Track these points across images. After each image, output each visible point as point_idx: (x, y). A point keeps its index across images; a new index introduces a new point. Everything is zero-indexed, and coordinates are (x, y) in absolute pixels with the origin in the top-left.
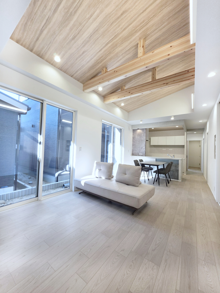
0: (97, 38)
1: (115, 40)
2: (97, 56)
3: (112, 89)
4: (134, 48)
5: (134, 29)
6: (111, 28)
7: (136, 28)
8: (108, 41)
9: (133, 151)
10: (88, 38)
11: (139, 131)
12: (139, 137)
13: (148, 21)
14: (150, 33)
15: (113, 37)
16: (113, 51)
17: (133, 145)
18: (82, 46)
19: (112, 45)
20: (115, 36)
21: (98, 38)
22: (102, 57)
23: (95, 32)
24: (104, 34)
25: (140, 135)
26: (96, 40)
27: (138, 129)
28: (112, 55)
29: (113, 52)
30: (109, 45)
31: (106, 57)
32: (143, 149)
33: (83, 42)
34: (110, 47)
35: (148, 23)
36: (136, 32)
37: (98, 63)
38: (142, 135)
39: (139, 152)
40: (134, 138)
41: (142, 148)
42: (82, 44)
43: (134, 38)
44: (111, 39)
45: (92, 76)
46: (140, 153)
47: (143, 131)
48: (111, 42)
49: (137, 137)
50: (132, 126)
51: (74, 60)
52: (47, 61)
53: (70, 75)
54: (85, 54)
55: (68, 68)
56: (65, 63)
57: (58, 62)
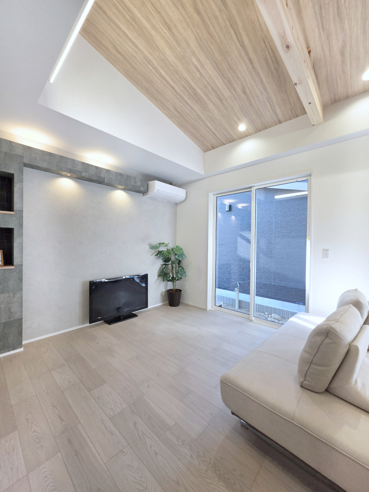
0: (228, 66)
8: (238, 44)
10: (225, 80)
15: (232, 32)
18: (234, 93)
22: (266, 59)
23: (218, 68)
24: (224, 51)
26: (231, 68)
33: (228, 88)
42: (230, 91)
44: (236, 36)
48: (241, 36)
51: (251, 110)
52: (240, 138)
53: (276, 124)
54: (247, 90)
55: (262, 122)
56: (251, 122)
57: (246, 129)
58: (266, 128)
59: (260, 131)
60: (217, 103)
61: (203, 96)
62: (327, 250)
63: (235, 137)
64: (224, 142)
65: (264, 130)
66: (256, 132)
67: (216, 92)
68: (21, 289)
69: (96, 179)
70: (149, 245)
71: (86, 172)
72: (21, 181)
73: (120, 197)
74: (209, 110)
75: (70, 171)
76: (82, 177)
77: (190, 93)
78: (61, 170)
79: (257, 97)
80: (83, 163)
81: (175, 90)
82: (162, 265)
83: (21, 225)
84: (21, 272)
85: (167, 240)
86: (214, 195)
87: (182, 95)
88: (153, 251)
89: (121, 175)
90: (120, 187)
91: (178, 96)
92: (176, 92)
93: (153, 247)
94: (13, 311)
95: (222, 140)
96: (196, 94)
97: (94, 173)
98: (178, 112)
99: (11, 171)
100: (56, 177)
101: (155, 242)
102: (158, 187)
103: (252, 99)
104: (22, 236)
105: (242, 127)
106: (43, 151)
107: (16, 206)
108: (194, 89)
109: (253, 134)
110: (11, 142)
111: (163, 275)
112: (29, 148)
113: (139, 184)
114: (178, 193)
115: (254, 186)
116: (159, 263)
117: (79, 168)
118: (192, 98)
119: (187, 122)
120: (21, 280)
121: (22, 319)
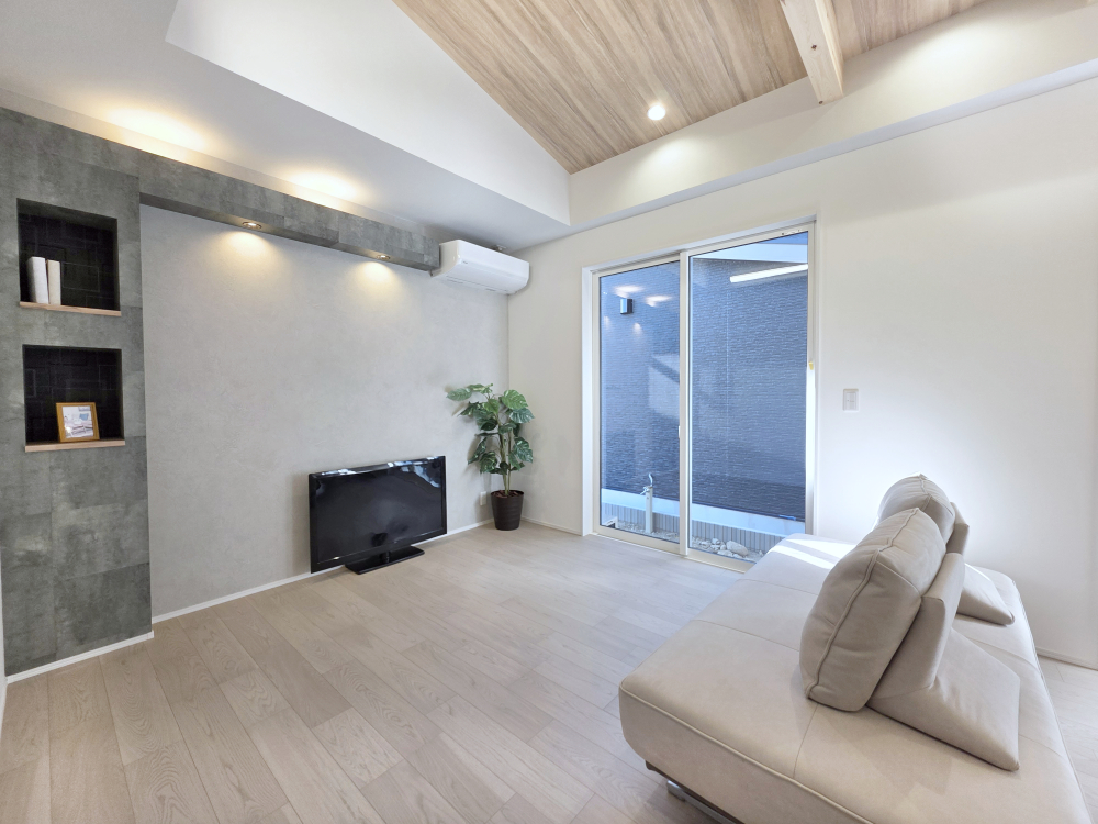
18: (637, 26)
33: (625, 16)
42: (628, 21)
51: (678, 69)
52: (653, 139)
53: (735, 104)
54: (668, 20)
55: (702, 98)
56: (678, 98)
57: (666, 116)
58: (712, 113)
59: (698, 119)
60: (599, 51)
61: (566, 35)
62: (854, 391)
63: (641, 135)
64: (616, 148)
65: (707, 117)
66: (689, 124)
67: (595, 24)
68: (145, 495)
69: (317, 235)
70: (448, 389)
71: (292, 217)
72: (136, 237)
73: (375, 276)
74: (580, 70)
75: (255, 215)
76: (285, 230)
77: (535, 29)
78: (233, 211)
79: (692, 35)
80: (286, 196)
81: (499, 22)
82: (479, 436)
83: (138, 342)
84: (141, 454)
85: (489, 377)
86: (594, 273)
87: (517, 32)
88: (456, 404)
89: (376, 225)
90: (375, 254)
91: (506, 36)
92: (503, 26)
93: (455, 395)
94: (125, 545)
95: (612, 144)
96: (548, 29)
97: (312, 221)
98: (507, 75)
99: (110, 214)
100: (222, 230)
101: (460, 383)
102: (464, 254)
103: (679, 42)
104: (141, 368)
105: (657, 112)
106: (187, 167)
107: (125, 296)
108: (543, 18)
109: (683, 127)
110: (106, 143)
111: (481, 458)
112: (153, 158)
113: (419, 247)
114: (512, 270)
115: (684, 250)
116: (472, 431)
117: (277, 208)
118: (539, 41)
119: (530, 99)
120: (142, 472)
121: (148, 564)
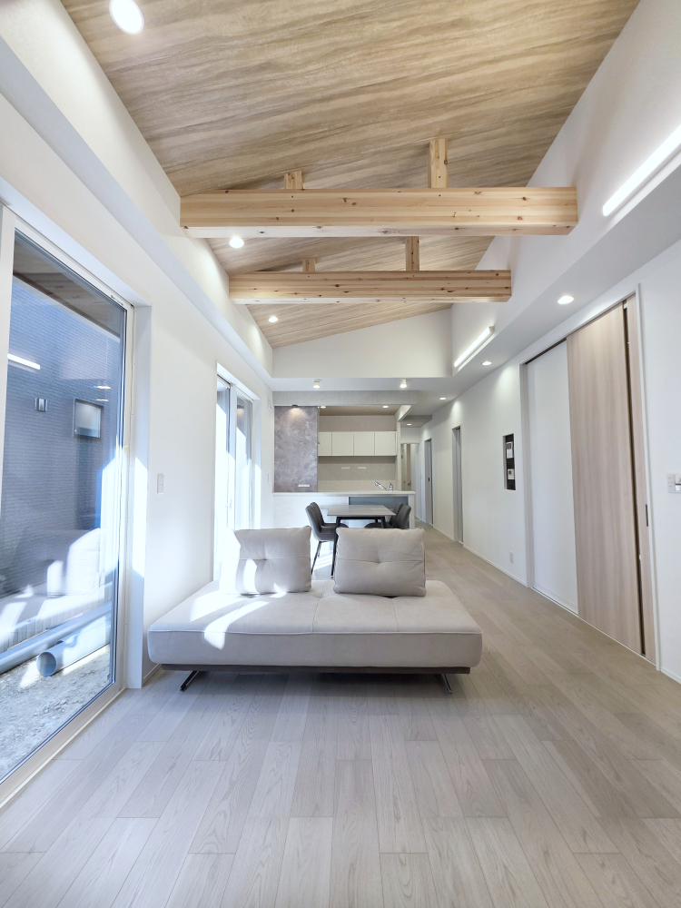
0: (345, 45)
1: (386, 95)
2: (303, 112)
3: (274, 257)
4: (411, 152)
5: (447, 96)
6: (403, 44)
7: (453, 95)
8: (366, 83)
9: (277, 475)
10: (318, 23)
11: (295, 412)
12: (296, 432)
13: (485, 95)
14: (468, 132)
15: (387, 78)
16: (359, 127)
17: (277, 457)
18: (275, 36)
19: (369, 103)
20: (395, 80)
21: (346, 49)
22: (317, 126)
23: (352, 18)
24: (373, 50)
25: (298, 425)
26: (336, 50)
27: (296, 406)
28: (348, 138)
29: (359, 130)
30: (363, 98)
31: (327, 134)
32: (312, 469)
33: (292, 24)
34: (360, 105)
35: (480, 102)
36: (446, 107)
37: (291, 142)
38: (307, 426)
39: (300, 478)
40: (279, 436)
41: (306, 467)
42: (284, 27)
43: (430, 121)
44: (379, 84)
45: (238, 180)
46: (301, 483)
47: (309, 413)
48: (373, 92)
49: (289, 432)
50: (276, 394)
57: (118, 32)
109: (96, 55)
